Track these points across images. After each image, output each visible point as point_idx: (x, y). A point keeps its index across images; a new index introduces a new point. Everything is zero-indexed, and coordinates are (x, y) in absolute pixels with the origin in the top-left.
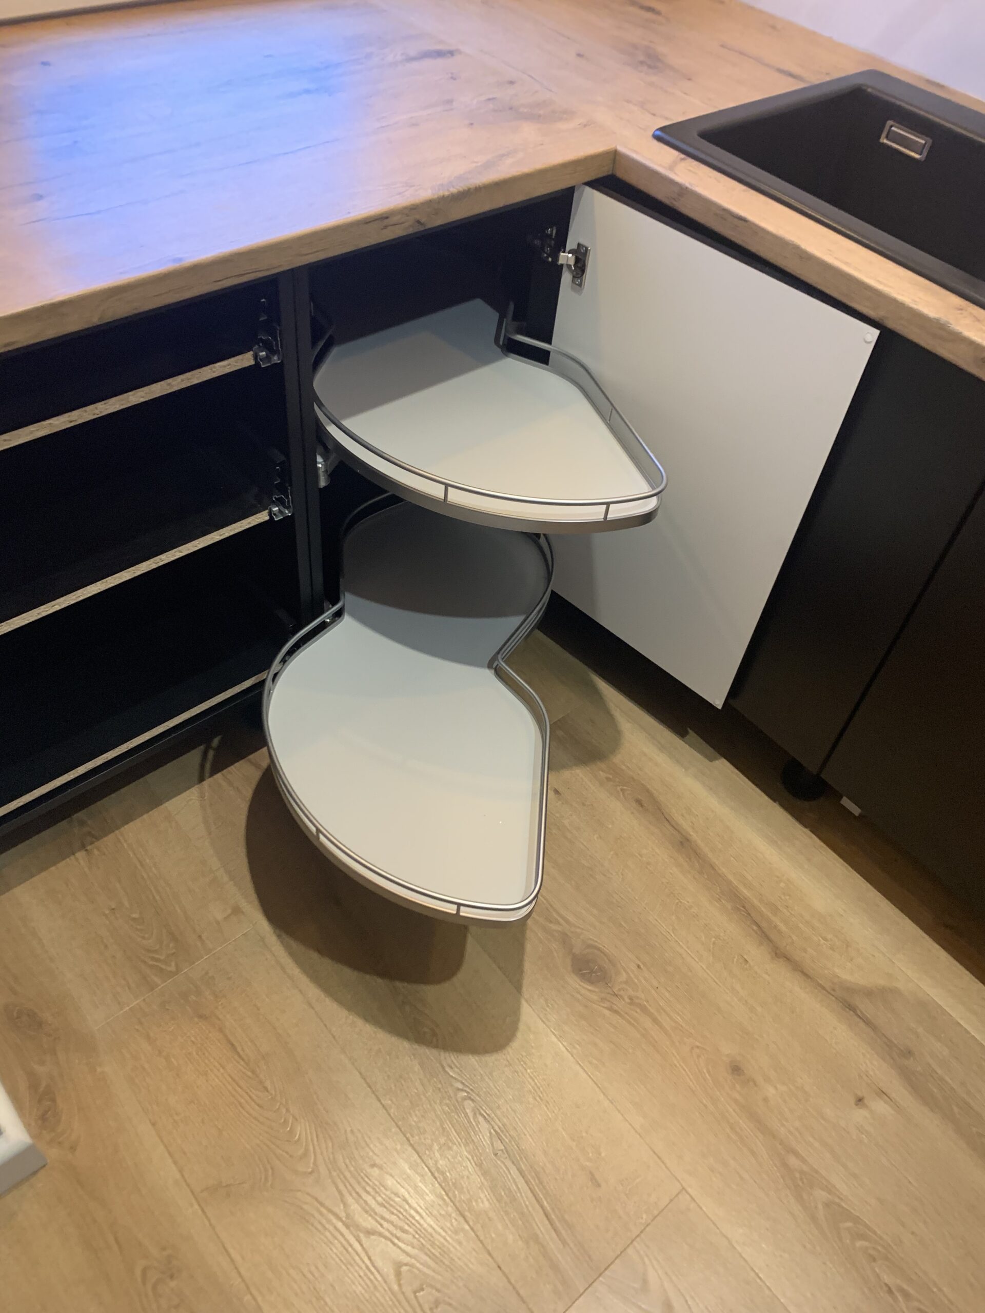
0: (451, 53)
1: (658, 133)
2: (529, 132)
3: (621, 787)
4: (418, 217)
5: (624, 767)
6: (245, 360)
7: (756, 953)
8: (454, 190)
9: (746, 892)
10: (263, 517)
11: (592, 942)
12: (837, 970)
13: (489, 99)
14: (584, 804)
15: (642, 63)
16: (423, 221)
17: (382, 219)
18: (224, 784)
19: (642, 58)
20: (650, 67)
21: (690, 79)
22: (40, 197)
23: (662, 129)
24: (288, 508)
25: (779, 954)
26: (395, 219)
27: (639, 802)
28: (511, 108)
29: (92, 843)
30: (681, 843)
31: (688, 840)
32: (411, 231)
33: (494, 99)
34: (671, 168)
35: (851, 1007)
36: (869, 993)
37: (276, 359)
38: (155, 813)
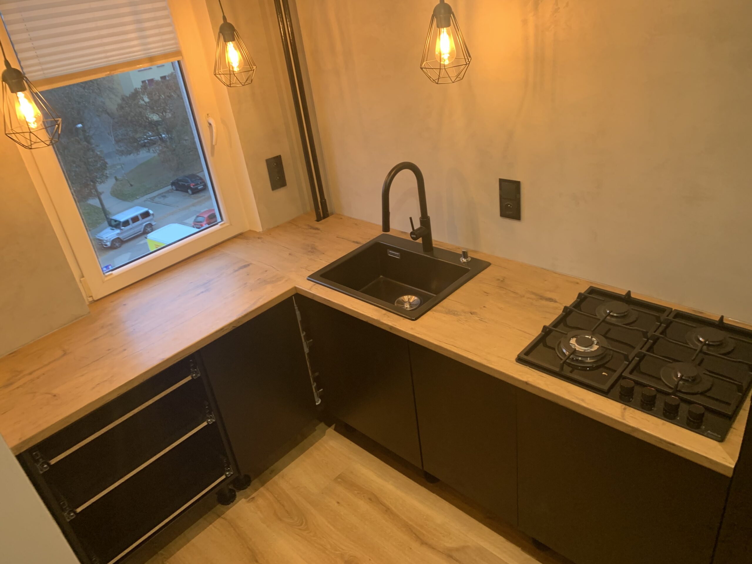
0: (249, 265)
1: (308, 278)
2: (269, 287)
3: (363, 495)
4: (233, 325)
5: (364, 487)
6: (189, 378)
7: (415, 545)
8: (243, 315)
9: (411, 523)
10: (205, 424)
11: (351, 555)
12: (445, 544)
13: (259, 279)
14: (349, 505)
15: (309, 251)
16: (235, 326)
17: (222, 329)
18: (213, 528)
19: (310, 250)
20: (312, 252)
21: (323, 254)
22: (125, 350)
23: (309, 277)
24: (213, 419)
25: (424, 543)
26: (225, 329)
27: (370, 499)
28: (264, 281)
29: (166, 561)
30: (386, 511)
31: (389, 509)
32: (232, 329)
33: (260, 278)
34: (310, 289)
35: (450, 556)
36: (457, 550)
37: (199, 375)
38: (188, 544)
